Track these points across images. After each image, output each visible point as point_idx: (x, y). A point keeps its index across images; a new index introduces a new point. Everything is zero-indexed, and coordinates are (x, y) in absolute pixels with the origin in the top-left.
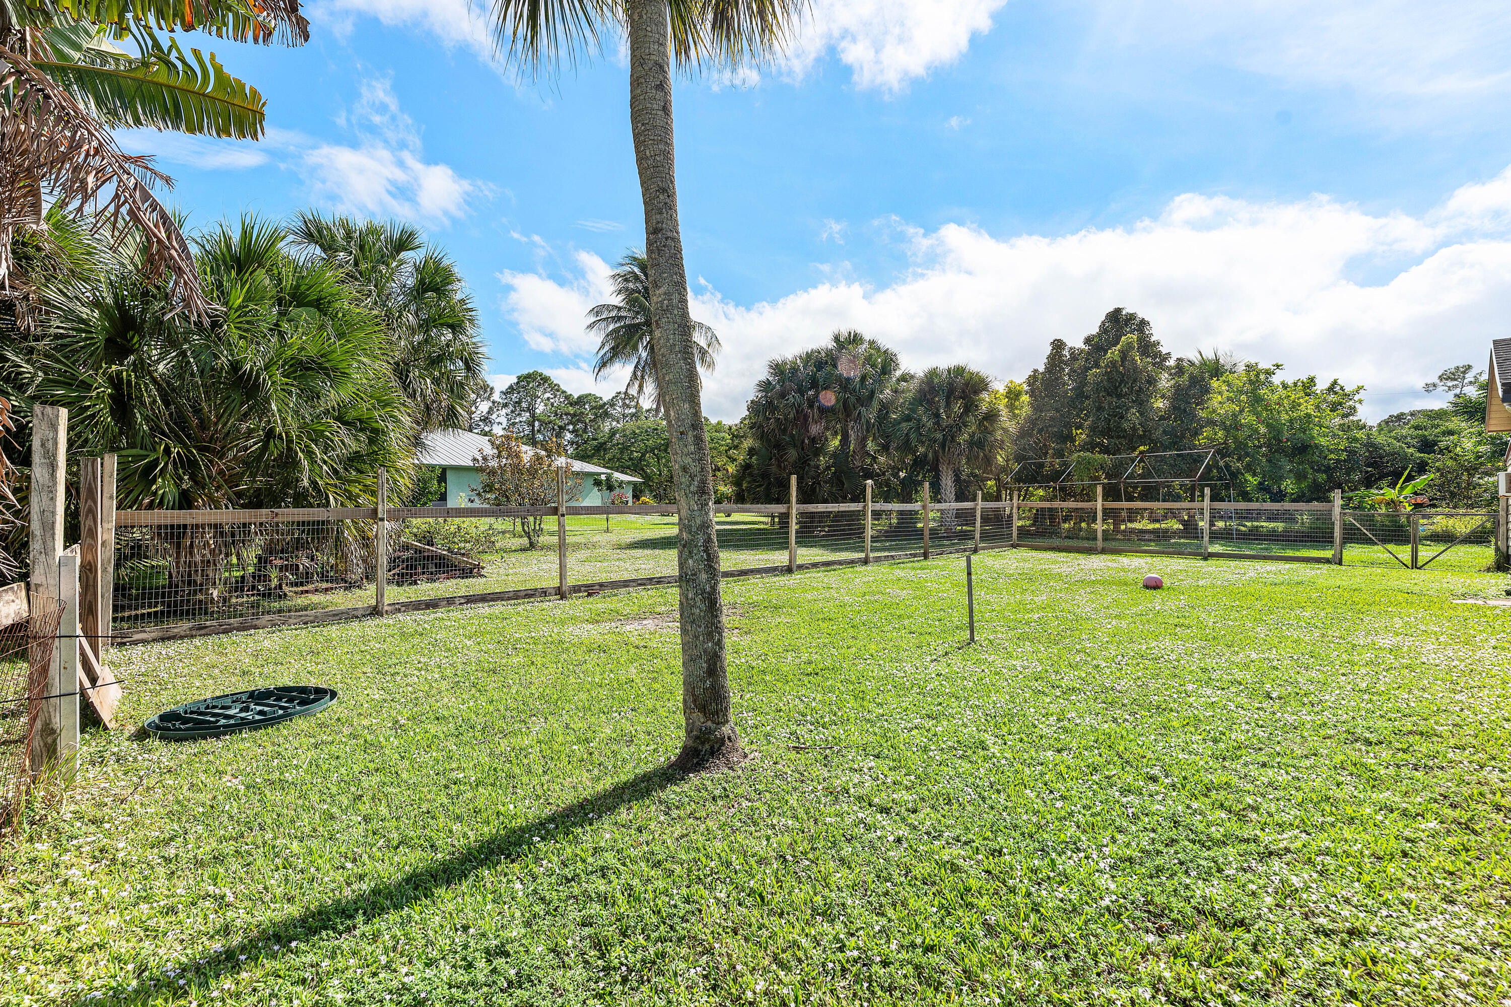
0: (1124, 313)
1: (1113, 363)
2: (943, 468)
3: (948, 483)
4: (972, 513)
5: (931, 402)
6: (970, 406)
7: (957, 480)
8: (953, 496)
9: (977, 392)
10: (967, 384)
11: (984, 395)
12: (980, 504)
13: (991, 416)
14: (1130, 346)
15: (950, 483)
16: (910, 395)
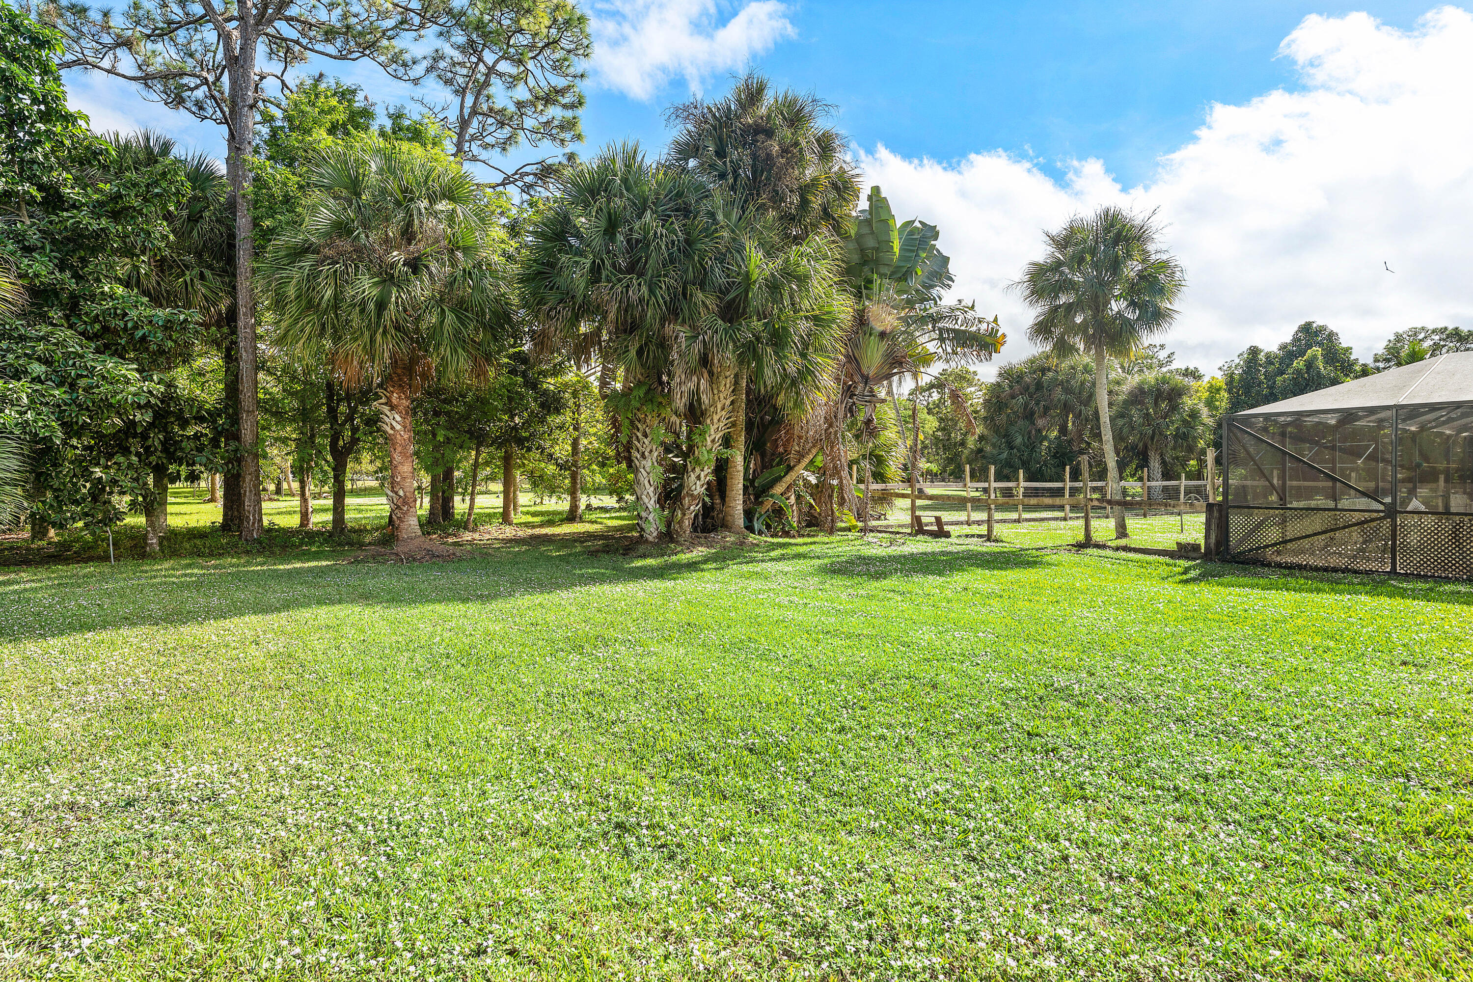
0: (1315, 325)
1: (1298, 371)
2: (1151, 454)
3: (1155, 464)
4: (1177, 489)
5: (1142, 403)
6: (1174, 408)
7: (1164, 463)
8: (1160, 475)
9: (1180, 395)
10: (1173, 390)
11: (1185, 399)
12: (1184, 483)
13: (1194, 414)
14: (1315, 357)
15: (1157, 465)
16: (1121, 398)
